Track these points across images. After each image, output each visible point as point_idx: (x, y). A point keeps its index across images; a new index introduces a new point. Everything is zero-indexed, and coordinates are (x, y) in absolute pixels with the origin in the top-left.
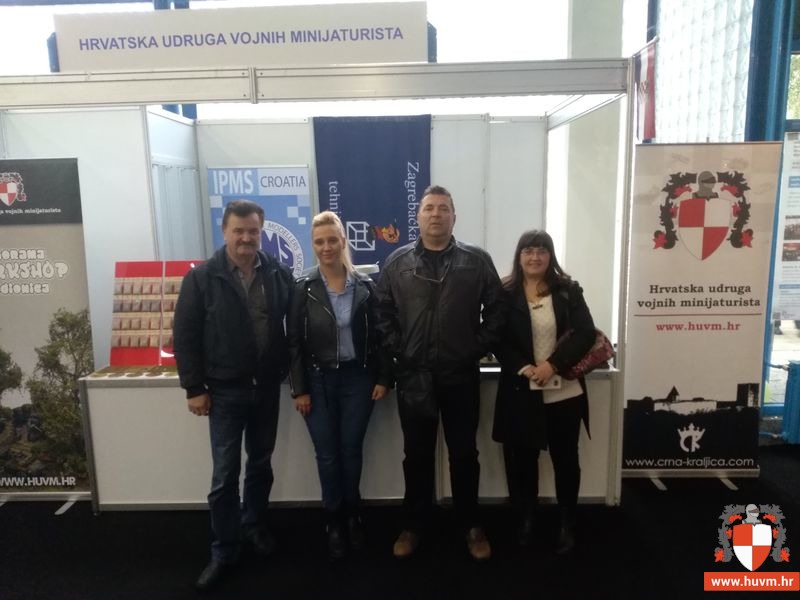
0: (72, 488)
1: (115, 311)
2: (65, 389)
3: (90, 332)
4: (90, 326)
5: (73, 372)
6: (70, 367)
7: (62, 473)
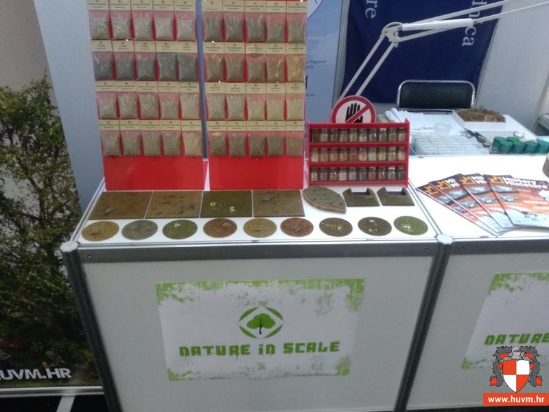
0: (65, 382)
1: (100, 78)
2: (24, 242)
3: (60, 131)
4: (59, 119)
5: (36, 213)
6: (28, 204)
7: (44, 364)
